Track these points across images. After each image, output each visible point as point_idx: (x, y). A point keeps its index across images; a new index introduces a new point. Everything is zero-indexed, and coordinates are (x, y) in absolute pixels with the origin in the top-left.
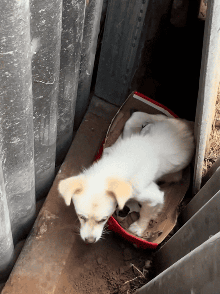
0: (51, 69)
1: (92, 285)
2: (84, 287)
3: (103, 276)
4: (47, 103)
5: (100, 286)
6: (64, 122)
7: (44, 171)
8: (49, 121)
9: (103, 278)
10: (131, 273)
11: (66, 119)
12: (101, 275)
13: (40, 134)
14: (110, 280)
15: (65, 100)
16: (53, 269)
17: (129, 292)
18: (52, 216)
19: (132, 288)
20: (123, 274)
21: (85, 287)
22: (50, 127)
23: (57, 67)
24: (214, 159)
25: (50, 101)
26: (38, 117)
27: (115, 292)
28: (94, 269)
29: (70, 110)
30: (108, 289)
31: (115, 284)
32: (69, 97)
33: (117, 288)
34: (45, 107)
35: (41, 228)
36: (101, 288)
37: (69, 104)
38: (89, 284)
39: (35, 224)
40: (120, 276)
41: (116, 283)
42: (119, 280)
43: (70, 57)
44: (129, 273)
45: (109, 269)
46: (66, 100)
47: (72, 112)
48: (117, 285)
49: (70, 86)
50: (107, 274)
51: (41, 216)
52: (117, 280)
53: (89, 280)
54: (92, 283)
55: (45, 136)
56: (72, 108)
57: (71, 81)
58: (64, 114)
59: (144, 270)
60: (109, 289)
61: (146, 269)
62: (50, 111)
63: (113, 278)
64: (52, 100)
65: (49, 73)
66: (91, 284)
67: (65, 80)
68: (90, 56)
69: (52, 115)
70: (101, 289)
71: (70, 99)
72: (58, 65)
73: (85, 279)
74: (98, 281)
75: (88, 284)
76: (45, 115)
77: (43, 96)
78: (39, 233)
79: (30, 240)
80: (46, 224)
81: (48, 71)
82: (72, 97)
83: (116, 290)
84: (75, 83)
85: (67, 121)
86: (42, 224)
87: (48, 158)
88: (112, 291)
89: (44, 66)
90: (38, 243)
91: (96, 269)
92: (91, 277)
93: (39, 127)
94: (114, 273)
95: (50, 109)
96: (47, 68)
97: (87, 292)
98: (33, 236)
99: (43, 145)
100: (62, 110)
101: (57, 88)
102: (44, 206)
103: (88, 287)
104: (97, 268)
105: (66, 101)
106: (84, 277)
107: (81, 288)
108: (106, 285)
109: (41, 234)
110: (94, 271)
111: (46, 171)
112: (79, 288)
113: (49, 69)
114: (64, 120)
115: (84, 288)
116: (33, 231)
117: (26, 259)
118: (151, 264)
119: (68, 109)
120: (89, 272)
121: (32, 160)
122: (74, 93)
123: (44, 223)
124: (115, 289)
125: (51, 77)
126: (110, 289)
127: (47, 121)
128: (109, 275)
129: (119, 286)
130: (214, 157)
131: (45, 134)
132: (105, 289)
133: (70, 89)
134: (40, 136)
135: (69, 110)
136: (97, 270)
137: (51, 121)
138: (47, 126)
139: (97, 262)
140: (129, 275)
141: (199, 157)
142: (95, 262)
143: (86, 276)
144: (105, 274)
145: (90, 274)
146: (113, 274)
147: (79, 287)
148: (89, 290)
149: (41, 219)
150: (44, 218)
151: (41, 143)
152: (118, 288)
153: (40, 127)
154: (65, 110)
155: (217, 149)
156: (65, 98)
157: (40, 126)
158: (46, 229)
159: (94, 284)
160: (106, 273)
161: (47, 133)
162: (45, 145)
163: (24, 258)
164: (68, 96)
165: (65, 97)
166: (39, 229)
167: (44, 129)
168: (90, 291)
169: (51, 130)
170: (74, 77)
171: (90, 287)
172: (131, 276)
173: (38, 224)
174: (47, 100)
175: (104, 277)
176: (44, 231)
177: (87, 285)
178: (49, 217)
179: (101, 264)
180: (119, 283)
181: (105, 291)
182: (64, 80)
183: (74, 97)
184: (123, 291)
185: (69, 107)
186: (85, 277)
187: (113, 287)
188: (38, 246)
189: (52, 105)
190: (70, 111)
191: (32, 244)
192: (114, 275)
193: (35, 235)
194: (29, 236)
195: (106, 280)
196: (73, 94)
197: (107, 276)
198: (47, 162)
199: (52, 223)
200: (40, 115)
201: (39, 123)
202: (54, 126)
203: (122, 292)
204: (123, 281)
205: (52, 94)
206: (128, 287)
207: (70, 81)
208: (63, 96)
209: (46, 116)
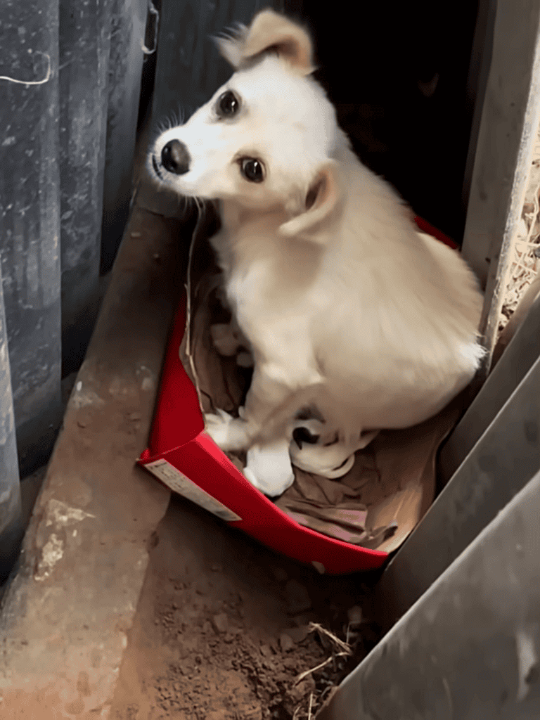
0: (33, 34)
1: (209, 692)
2: (188, 699)
3: (236, 664)
4: (29, 163)
5: (230, 693)
6: (75, 239)
7: (32, 388)
8: (38, 227)
9: (236, 670)
10: (313, 646)
11: (81, 230)
12: (230, 662)
13: (14, 270)
14: (257, 673)
15: (73, 166)
16: (96, 660)
17: (314, 697)
18: (73, 512)
19: (320, 687)
20: (290, 651)
21: (190, 699)
22: (42, 245)
23: (51, 30)
24: (510, 305)
25: (37, 155)
26: (4, 214)
27: (275, 703)
28: (208, 647)
29: (89, 198)
30: (254, 697)
31: (274, 680)
32: (83, 156)
33: (278, 690)
34: (24, 177)
35: (45, 550)
36: (233, 695)
37: (86, 180)
38: (200, 691)
39: (25, 540)
40: (283, 658)
41: (276, 678)
42: (283, 669)
43: (82, 13)
44: (306, 647)
45: (250, 642)
46: (75, 165)
47: (96, 207)
48: (279, 684)
49: (86, 119)
50: (247, 657)
51: (42, 517)
52: (277, 669)
53: (198, 678)
54: (206, 686)
55: (29, 277)
56: (94, 192)
57: (87, 101)
58: (74, 212)
59: (349, 635)
60: (258, 697)
61: (353, 630)
62: (40, 192)
63: (264, 667)
64: (43, 150)
65: (30, 51)
66: (206, 689)
67: (71, 98)
68: (132, 26)
69: (45, 207)
70: (234, 700)
71: (89, 163)
72: (53, 24)
73: (186, 678)
74: (225, 679)
75: (195, 692)
76: (26, 204)
77: (13, 139)
78: (40, 566)
79: (18, 587)
80: (58, 539)
81: (25, 44)
82: (93, 155)
83: (278, 697)
84: (98, 107)
85: (81, 236)
86: (46, 541)
87: (41, 348)
88: (268, 702)
89: (10, 26)
90: (41, 594)
91: (214, 646)
92: (200, 669)
93: (8, 249)
94: (265, 650)
95: (38, 182)
96: (22, 31)
97: (196, 713)
98: (26, 575)
99: (26, 307)
100: (67, 199)
101: (54, 110)
102: (47, 487)
103: (198, 698)
104: (215, 643)
105: (75, 169)
106: (182, 673)
107: (178, 703)
108: (246, 686)
109: (47, 569)
110: (209, 653)
111: (38, 389)
112: (172, 705)
113: (27, 36)
114: (74, 235)
115: (186, 702)
116: (24, 559)
117: (13, 643)
118: (364, 615)
119: (82, 198)
120: (193, 656)
121: (3, 347)
122: (99, 141)
123: (53, 536)
124: (272, 696)
125: (35, 68)
126: (260, 696)
127: (32, 227)
128: (250, 659)
129: (286, 686)
130: (511, 300)
131: (29, 269)
132: (245, 699)
133: (88, 127)
134: (13, 278)
135: (87, 198)
136: (216, 649)
137: (42, 225)
138: (33, 242)
139: (214, 627)
140: (309, 652)
141: (495, 292)
142: (207, 626)
143: (188, 667)
144: (240, 657)
145: (199, 662)
146: (262, 654)
147: (171, 702)
148: (201, 706)
149: (41, 524)
150: (49, 523)
151: (20, 301)
152: (283, 692)
153: (12, 248)
154: (75, 200)
155: (515, 277)
156: (72, 159)
157: (11, 244)
158: (62, 552)
159: (213, 687)
160: (242, 655)
161: (35, 267)
162: (31, 307)
163: (9, 640)
164: (82, 152)
165: (74, 156)
166: (39, 554)
167: (25, 253)
168: (206, 709)
169: (44, 257)
170: (96, 85)
171: (203, 699)
172: (312, 654)
173: (34, 541)
174: (27, 152)
175: (239, 666)
176: (53, 558)
177: (192, 695)
178: (65, 518)
179: (225, 633)
180: (281, 677)
181: (247, 703)
182: (68, 97)
183: (99, 155)
184: (299, 699)
185: (85, 190)
186: (185, 671)
187: (267, 691)
188: (42, 600)
189: (43, 169)
190: (89, 204)
191: (24, 597)
192: (265, 656)
193: (32, 571)
194: (14, 577)
195: (244, 673)
196: (97, 144)
197: (247, 662)
198: (40, 360)
199: (75, 534)
200: (10, 207)
201: (9, 233)
202: (54, 243)
203: (294, 702)
204: (294, 670)
205: (43, 129)
206: (309, 685)
207: (84, 101)
208: (67, 153)
209: (28, 208)
